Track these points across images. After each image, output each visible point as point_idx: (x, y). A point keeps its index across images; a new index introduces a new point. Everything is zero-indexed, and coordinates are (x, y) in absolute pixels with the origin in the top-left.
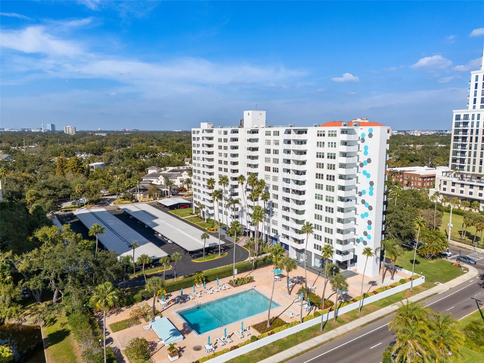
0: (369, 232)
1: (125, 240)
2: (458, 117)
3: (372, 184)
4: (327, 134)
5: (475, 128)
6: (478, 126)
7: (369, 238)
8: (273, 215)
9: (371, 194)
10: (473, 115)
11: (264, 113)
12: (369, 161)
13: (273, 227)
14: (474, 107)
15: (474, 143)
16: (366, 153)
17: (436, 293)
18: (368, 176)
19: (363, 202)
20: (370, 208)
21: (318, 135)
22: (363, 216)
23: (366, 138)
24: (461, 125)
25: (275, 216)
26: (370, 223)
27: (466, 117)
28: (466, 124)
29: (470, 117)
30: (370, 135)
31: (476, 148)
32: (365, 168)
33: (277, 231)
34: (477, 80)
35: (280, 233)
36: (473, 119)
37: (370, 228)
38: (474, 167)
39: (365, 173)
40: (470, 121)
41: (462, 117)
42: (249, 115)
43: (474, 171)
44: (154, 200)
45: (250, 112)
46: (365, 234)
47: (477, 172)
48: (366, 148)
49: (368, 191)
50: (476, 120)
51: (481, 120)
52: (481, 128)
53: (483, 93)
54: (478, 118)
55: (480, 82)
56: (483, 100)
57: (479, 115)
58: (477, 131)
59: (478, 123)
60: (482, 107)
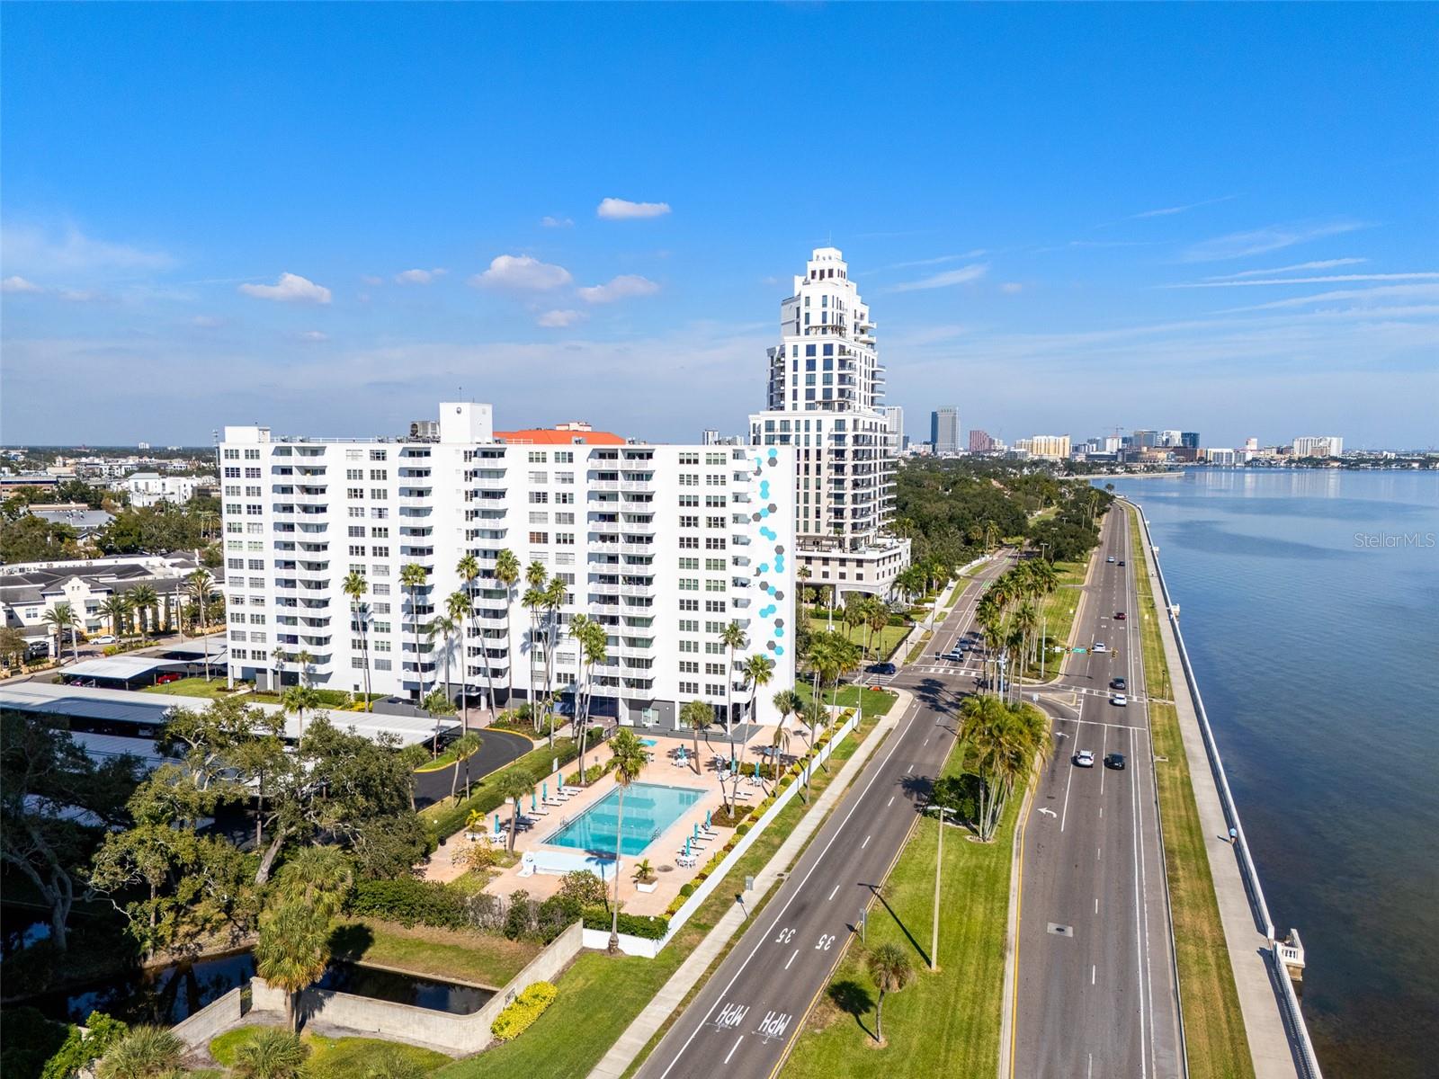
0: (778, 642)
3: (780, 550)
4: (702, 459)
5: (802, 447)
6: (807, 444)
7: (780, 652)
8: (557, 643)
9: (780, 569)
10: (798, 422)
11: (489, 408)
12: (772, 508)
13: (559, 668)
14: (795, 407)
16: (765, 495)
17: (891, 729)
18: (772, 536)
19: (764, 586)
20: (779, 596)
21: (682, 461)
22: (764, 613)
23: (765, 467)
25: (565, 642)
26: (779, 623)
27: (785, 425)
29: (793, 426)
30: (773, 462)
31: (806, 487)
32: (764, 522)
33: (572, 676)
34: (795, 354)
35: (582, 678)
36: (798, 429)
37: (780, 634)
38: (806, 523)
39: (764, 531)
40: (793, 433)
41: (777, 426)
42: (458, 412)
43: (806, 530)
44: (12, 674)
45: (465, 406)
46: (771, 645)
47: (812, 532)
48: (765, 485)
49: (772, 564)
50: (802, 433)
51: (813, 433)
52: (813, 447)
53: (811, 380)
54: (807, 429)
55: (802, 359)
56: (810, 394)
57: (807, 422)
58: (807, 452)
59: (807, 437)
60: (809, 407)
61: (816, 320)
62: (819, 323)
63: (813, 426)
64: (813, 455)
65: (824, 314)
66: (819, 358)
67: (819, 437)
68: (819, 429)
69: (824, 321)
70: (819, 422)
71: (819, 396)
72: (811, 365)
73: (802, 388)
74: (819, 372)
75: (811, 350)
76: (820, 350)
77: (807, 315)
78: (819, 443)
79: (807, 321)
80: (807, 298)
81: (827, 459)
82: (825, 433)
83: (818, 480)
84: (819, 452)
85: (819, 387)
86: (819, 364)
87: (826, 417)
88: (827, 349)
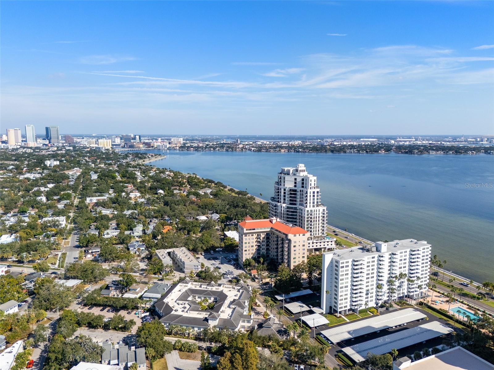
2: (308, 211)
5: (315, 216)
6: (316, 215)
10: (314, 210)
15: (315, 222)
24: (309, 215)
28: (311, 214)
29: (313, 211)
34: (310, 194)
36: (314, 212)
41: (310, 211)
50: (315, 213)
51: (318, 212)
52: (318, 216)
53: (314, 199)
54: (316, 212)
55: (312, 195)
56: (314, 203)
57: (316, 210)
58: (316, 217)
59: (316, 213)
60: (314, 206)
61: (313, 185)
62: (314, 186)
63: (318, 211)
64: (318, 217)
65: (315, 184)
66: (316, 194)
67: (319, 213)
68: (319, 211)
69: (315, 185)
71: (316, 203)
72: (314, 196)
73: (312, 201)
74: (316, 197)
75: (314, 192)
76: (316, 193)
77: (311, 184)
78: (319, 215)
79: (311, 185)
80: (311, 180)
81: (321, 218)
82: (320, 212)
83: (319, 223)
84: (319, 217)
85: (316, 201)
86: (316, 196)
87: (321, 208)
88: (318, 192)
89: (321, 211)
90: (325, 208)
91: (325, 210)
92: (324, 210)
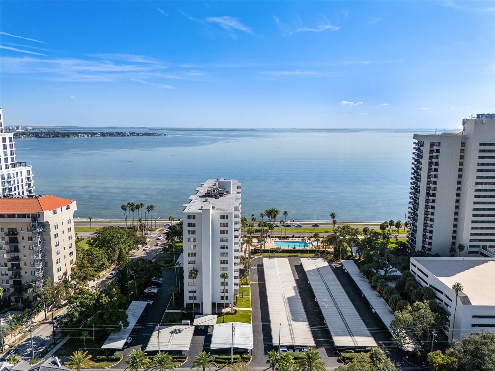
1: (320, 275)
5: (16, 185)
36: (14, 177)
41: (6, 177)
50: (16, 178)
51: (20, 178)
52: (20, 184)
54: (17, 176)
58: (18, 186)
59: (18, 180)
60: (7, 167)
66: (8, 143)
67: (22, 179)
68: (22, 176)
70: (21, 172)
71: (10, 161)
74: (8, 150)
76: (7, 140)
78: (22, 182)
82: (24, 177)
84: (22, 185)
85: (9, 157)
86: (8, 147)
87: (24, 170)
88: (10, 139)
89: (25, 173)
90: (30, 169)
91: (31, 173)
92: (28, 172)
